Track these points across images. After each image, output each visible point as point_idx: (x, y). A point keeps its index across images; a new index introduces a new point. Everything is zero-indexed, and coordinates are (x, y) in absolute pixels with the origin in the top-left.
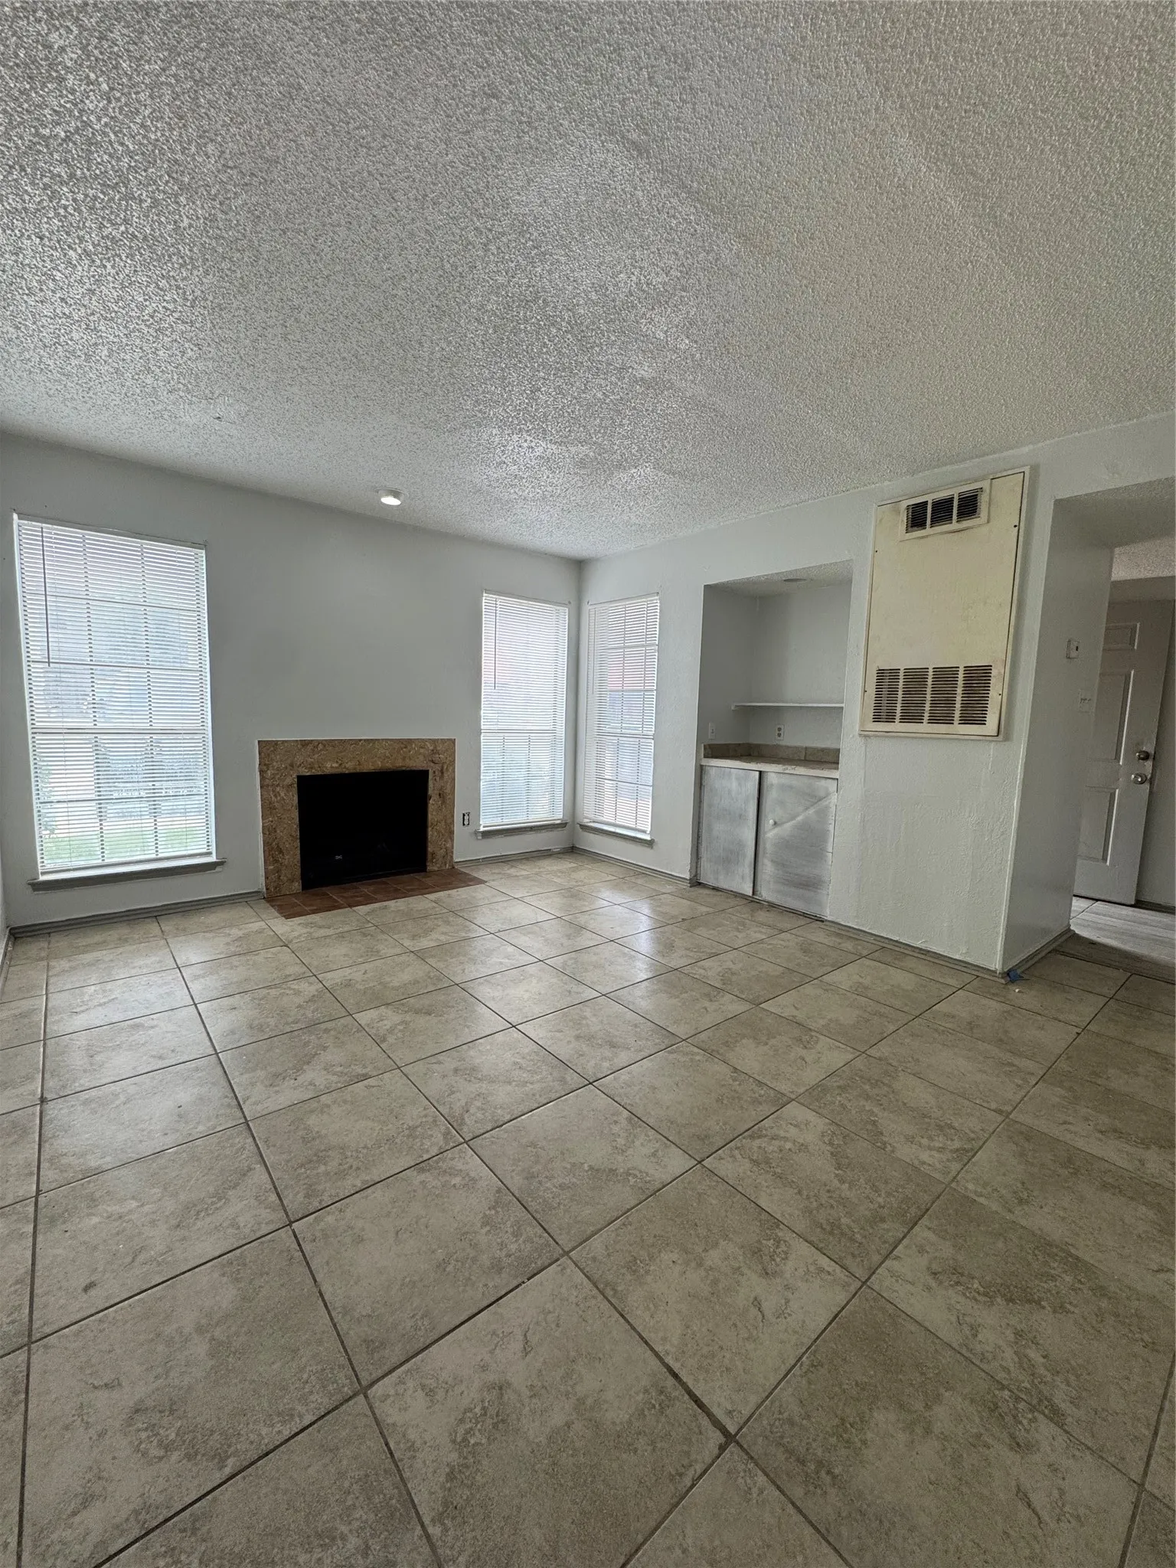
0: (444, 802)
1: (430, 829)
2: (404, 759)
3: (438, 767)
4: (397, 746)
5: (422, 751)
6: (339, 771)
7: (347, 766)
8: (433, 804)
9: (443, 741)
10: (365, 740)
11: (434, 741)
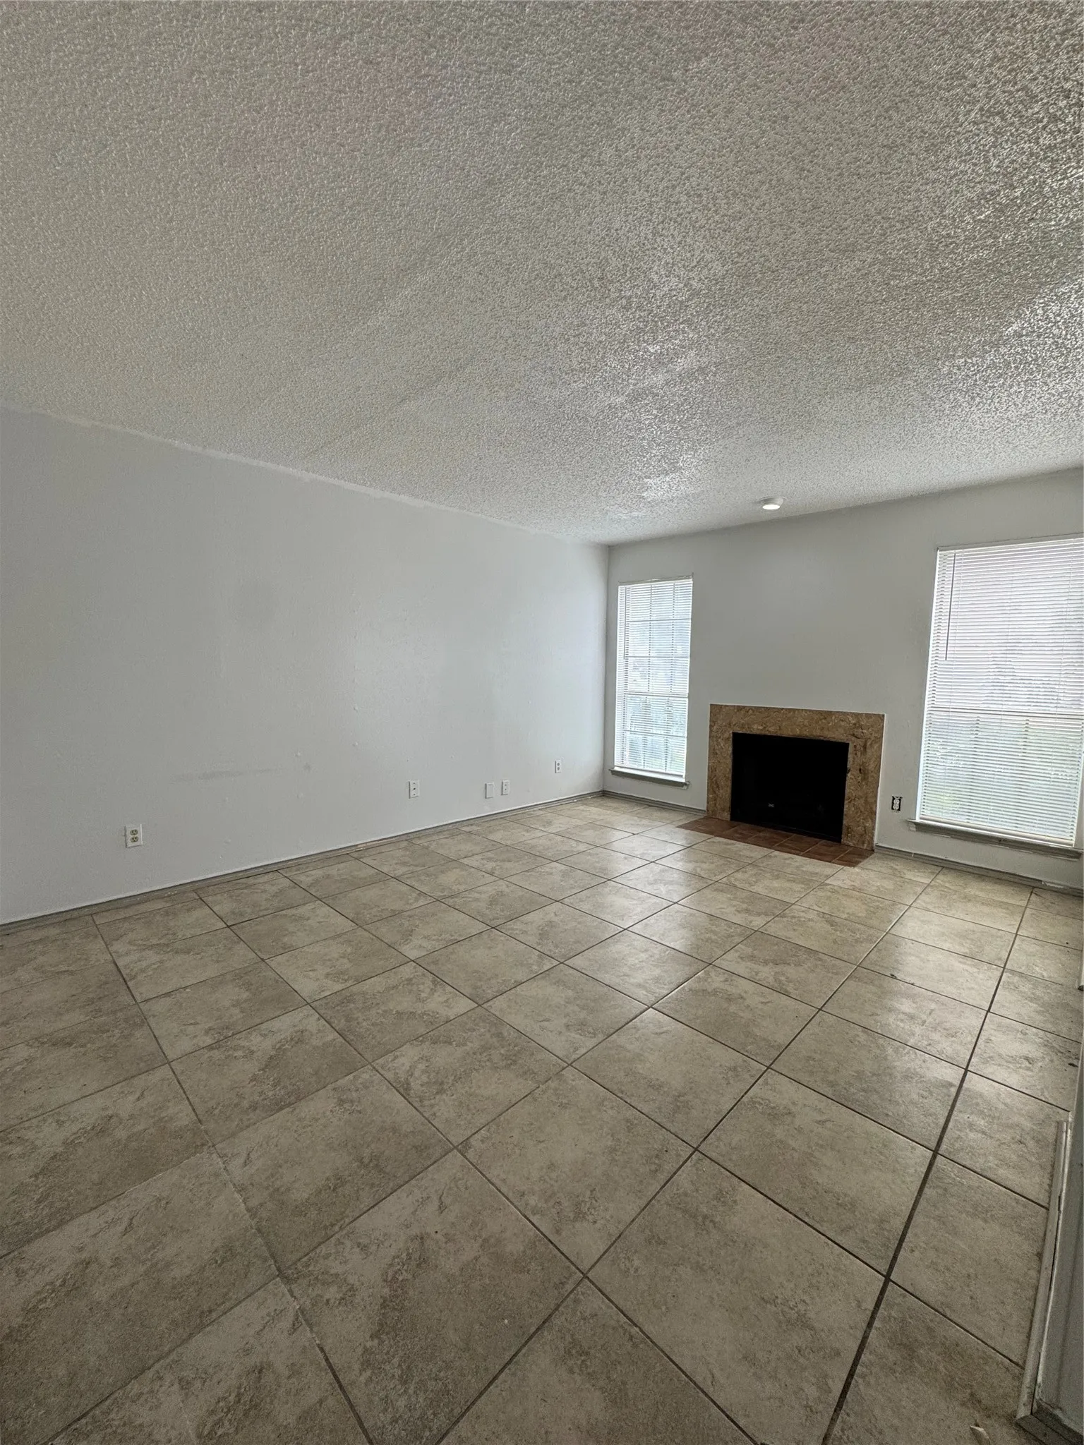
0: (864, 779)
1: (846, 802)
2: (822, 729)
3: (860, 742)
4: (816, 717)
5: (842, 723)
6: (763, 733)
7: (770, 729)
8: (851, 779)
9: (868, 716)
10: (786, 709)
11: (857, 715)
